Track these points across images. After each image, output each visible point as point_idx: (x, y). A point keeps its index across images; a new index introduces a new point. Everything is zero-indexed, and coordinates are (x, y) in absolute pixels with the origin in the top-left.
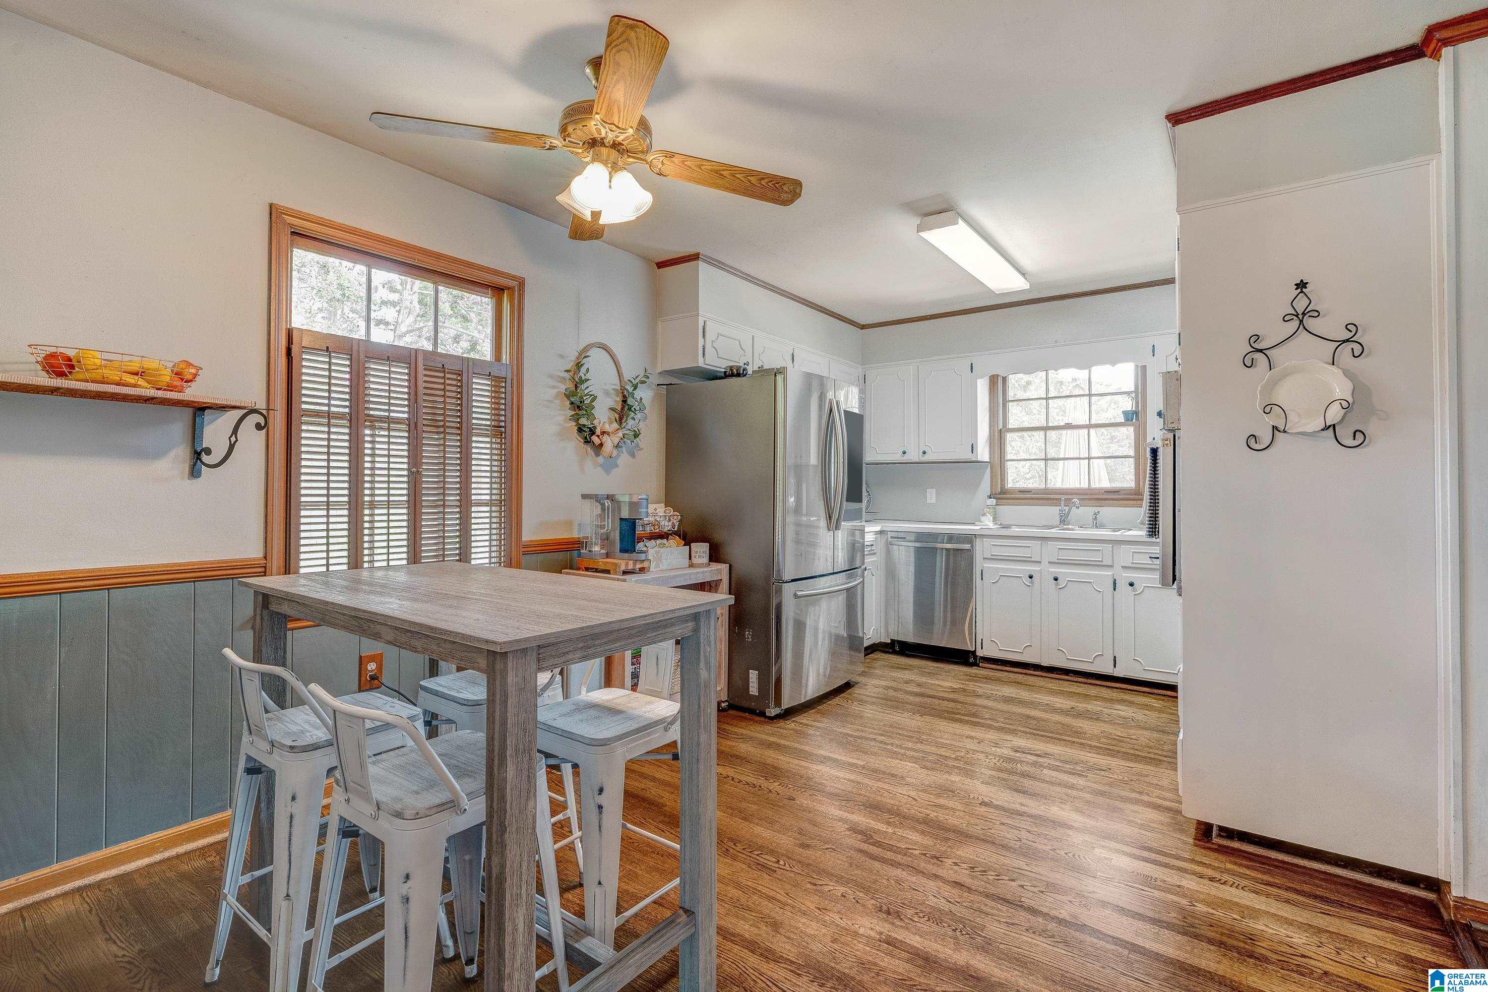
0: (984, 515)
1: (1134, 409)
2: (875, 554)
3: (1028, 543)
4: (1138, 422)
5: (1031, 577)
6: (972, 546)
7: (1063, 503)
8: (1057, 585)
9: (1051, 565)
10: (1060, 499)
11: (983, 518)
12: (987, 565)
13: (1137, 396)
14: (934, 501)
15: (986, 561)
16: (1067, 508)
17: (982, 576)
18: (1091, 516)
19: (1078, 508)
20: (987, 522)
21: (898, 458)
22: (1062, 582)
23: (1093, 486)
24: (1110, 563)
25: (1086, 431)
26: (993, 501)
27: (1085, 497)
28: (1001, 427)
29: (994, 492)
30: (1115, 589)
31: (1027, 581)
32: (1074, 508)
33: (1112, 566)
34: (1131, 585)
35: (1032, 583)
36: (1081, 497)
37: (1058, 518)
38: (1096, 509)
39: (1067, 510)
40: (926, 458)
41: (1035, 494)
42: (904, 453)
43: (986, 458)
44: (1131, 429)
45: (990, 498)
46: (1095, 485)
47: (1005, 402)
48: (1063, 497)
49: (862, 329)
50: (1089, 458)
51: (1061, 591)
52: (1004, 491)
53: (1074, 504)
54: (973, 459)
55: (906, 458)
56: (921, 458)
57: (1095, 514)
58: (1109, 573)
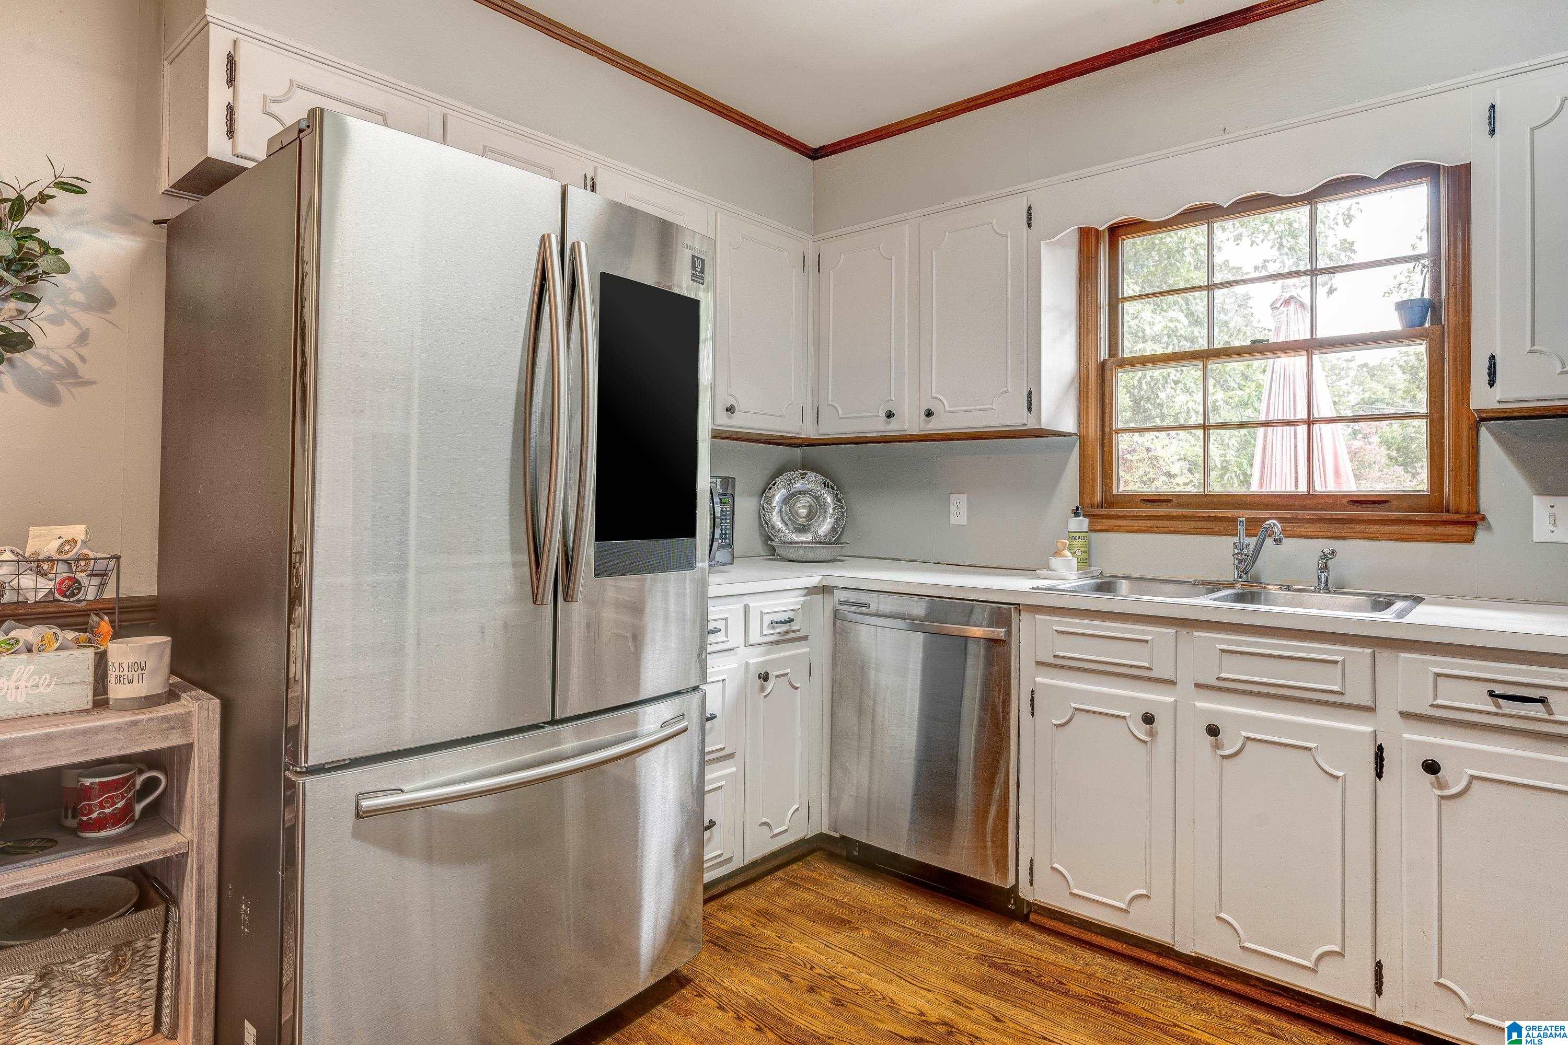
0: (1058, 553)
1: (1426, 296)
2: (805, 638)
3: (1144, 632)
4: (1437, 327)
5: (1148, 719)
6: (1009, 632)
7: (1242, 530)
8: (1217, 746)
9: (1201, 691)
10: (1234, 520)
11: (1055, 562)
12: (1045, 679)
13: (1436, 263)
14: (963, 520)
15: (1043, 669)
16: (1252, 541)
17: (1032, 705)
18: (1313, 563)
19: (1278, 541)
20: (1062, 572)
21: (877, 426)
22: (1230, 742)
23: (1319, 487)
24: (1366, 701)
25: (1300, 361)
26: (1082, 523)
27: (1301, 514)
28: (1104, 354)
29: (1087, 501)
30: (1379, 774)
31: (1141, 731)
32: (1269, 542)
33: (1371, 710)
34: (1431, 767)
35: (1152, 734)
36: (1290, 514)
37: (1231, 562)
38: (1326, 545)
39: (1251, 548)
40: (934, 426)
41: (1179, 506)
42: (890, 415)
43: (1068, 424)
44: (1420, 349)
45: (1076, 514)
46: (1326, 484)
47: (1115, 301)
48: (1243, 515)
49: (813, 158)
50: (1310, 422)
51: (1226, 763)
52: (1110, 501)
53: (1269, 532)
54: (1032, 425)
55: (893, 428)
56: (922, 426)
57: (1325, 557)
58: (1362, 727)
